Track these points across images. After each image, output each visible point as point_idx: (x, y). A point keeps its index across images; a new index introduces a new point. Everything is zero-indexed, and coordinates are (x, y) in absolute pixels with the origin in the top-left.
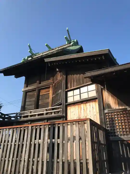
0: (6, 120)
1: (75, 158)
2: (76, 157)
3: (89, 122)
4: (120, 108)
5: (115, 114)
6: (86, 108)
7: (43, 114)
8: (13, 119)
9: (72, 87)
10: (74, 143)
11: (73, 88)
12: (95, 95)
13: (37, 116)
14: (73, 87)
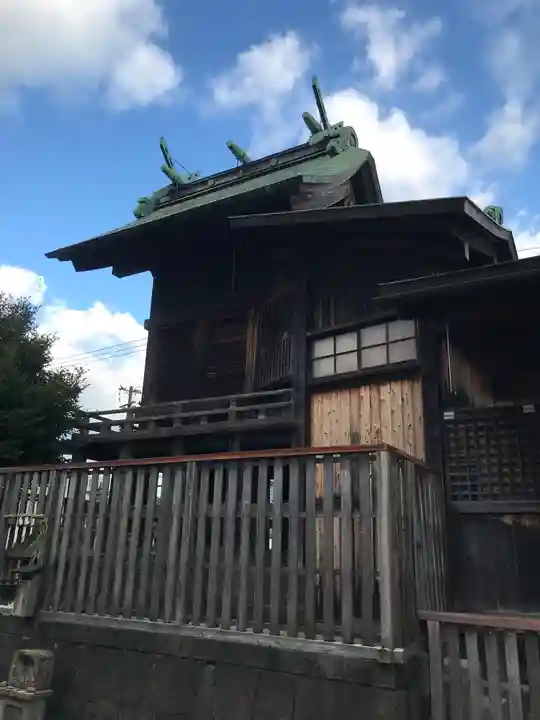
0: (91, 432)
1: (336, 565)
2: (341, 559)
3: (384, 456)
4: (500, 404)
5: (480, 424)
6: (380, 401)
7: (224, 417)
8: (116, 429)
9: (329, 324)
10: (336, 520)
11: (333, 327)
12: (413, 356)
13: (205, 423)
14: (336, 324)
